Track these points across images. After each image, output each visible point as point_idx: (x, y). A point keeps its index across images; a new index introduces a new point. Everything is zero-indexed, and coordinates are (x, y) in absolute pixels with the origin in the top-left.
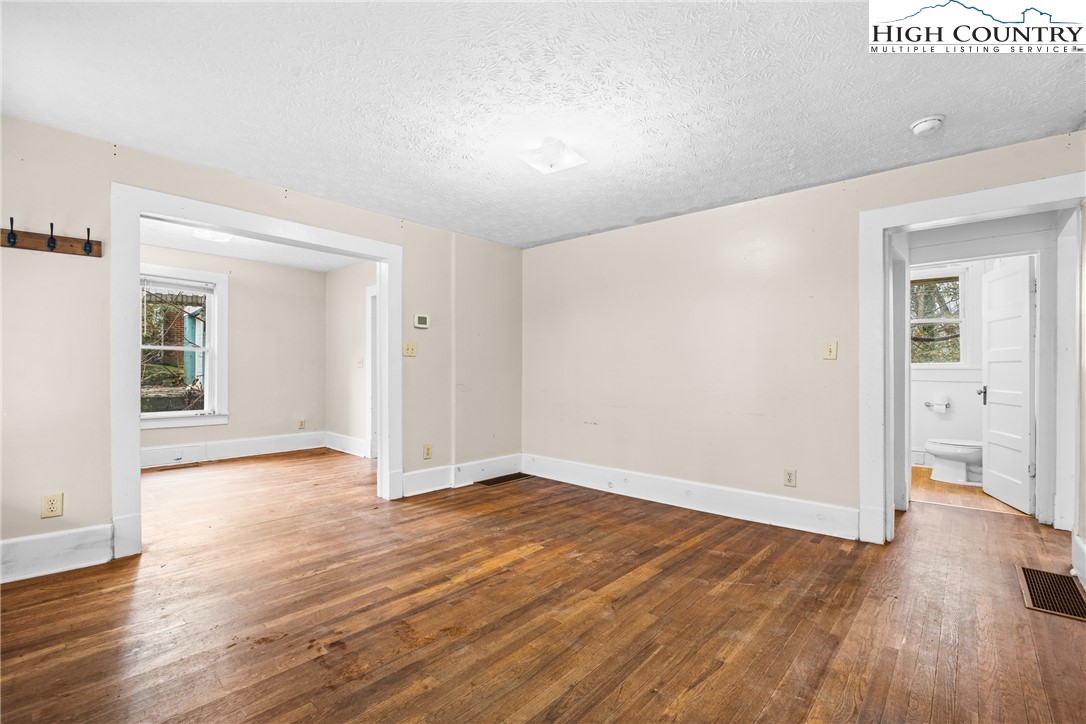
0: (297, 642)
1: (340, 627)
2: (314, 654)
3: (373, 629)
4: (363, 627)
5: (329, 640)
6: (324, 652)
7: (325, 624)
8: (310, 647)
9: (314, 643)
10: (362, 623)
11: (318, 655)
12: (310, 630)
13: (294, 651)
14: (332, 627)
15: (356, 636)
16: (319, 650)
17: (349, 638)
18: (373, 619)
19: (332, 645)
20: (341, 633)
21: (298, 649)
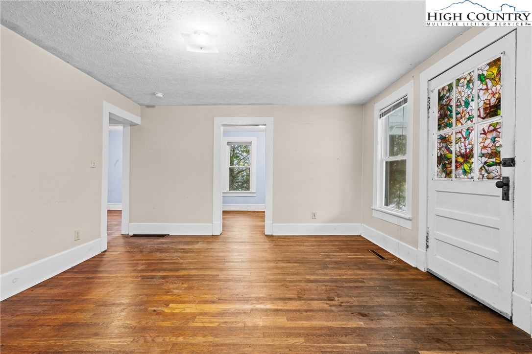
0: (347, 308)
1: (326, 306)
2: (341, 300)
3: (312, 299)
4: (316, 302)
5: (333, 303)
6: (336, 299)
7: (332, 311)
8: (342, 303)
9: (339, 304)
10: (316, 305)
11: (339, 298)
12: (340, 311)
13: (349, 304)
14: (329, 308)
15: (321, 300)
16: (338, 300)
17: (324, 300)
18: (309, 304)
19: (333, 300)
20: (327, 304)
21: (347, 304)
